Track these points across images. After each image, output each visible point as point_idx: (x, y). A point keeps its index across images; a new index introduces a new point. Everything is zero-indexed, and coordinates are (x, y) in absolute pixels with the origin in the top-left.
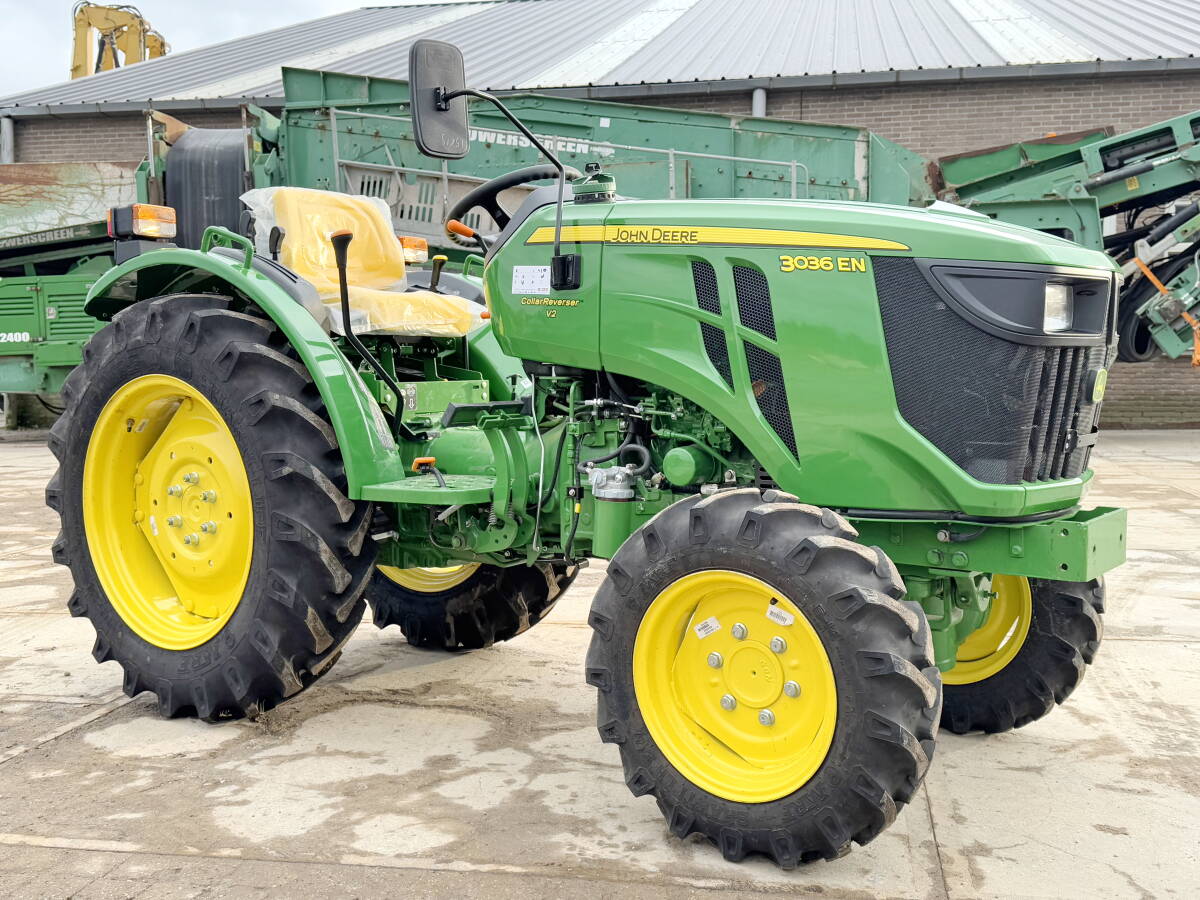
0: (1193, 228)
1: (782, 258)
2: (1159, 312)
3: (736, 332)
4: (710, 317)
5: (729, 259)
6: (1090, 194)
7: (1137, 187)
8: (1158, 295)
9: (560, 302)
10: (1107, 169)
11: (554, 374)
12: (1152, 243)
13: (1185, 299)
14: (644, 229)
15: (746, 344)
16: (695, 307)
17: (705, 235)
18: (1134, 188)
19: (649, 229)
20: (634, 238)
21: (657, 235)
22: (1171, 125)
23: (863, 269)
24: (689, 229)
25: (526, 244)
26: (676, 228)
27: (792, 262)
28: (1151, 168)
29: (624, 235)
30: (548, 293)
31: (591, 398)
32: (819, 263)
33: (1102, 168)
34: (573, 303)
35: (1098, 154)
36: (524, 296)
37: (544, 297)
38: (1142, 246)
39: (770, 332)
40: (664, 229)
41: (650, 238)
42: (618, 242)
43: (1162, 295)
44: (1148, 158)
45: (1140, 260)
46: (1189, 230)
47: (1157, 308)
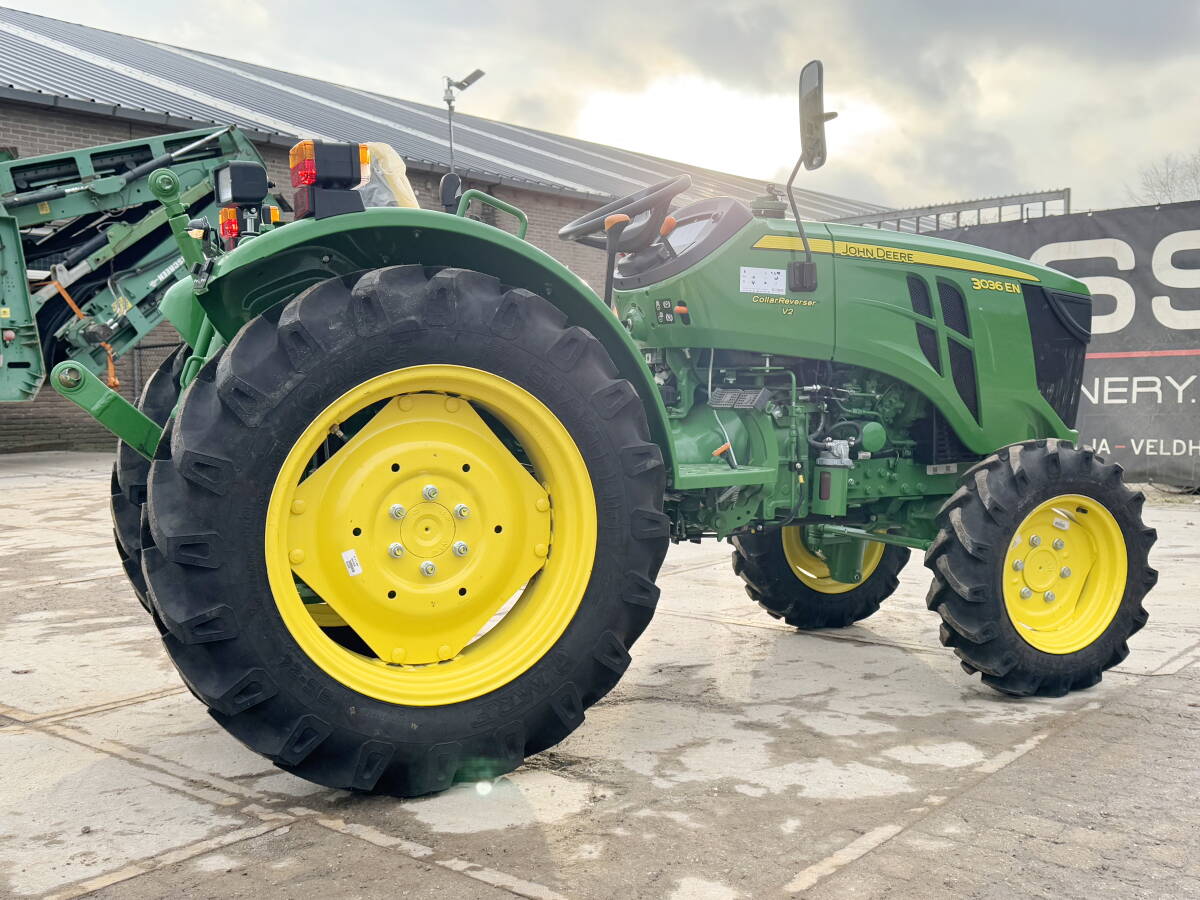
0: (104, 258)
1: (973, 279)
2: (84, 336)
3: (944, 332)
4: (924, 319)
5: (938, 278)
6: (10, 214)
7: (48, 211)
8: (74, 319)
9: (797, 302)
10: (19, 190)
11: (768, 365)
12: (69, 268)
13: (112, 325)
14: (870, 247)
15: (950, 340)
16: (910, 311)
17: (919, 257)
18: (45, 212)
19: (875, 248)
20: (861, 254)
21: (881, 253)
22: (74, 156)
23: (1019, 291)
24: (906, 252)
25: (752, 248)
26: (896, 250)
27: (979, 284)
28: (63, 195)
29: (853, 251)
30: (784, 293)
31: (811, 385)
32: (996, 285)
33: (14, 189)
34: (810, 303)
35: (9, 173)
36: (756, 294)
37: (779, 296)
38: (60, 270)
39: (967, 332)
40: (886, 249)
41: (875, 255)
42: (848, 256)
43: (79, 320)
44: (59, 184)
45: (59, 284)
46: (101, 259)
47: (81, 332)
